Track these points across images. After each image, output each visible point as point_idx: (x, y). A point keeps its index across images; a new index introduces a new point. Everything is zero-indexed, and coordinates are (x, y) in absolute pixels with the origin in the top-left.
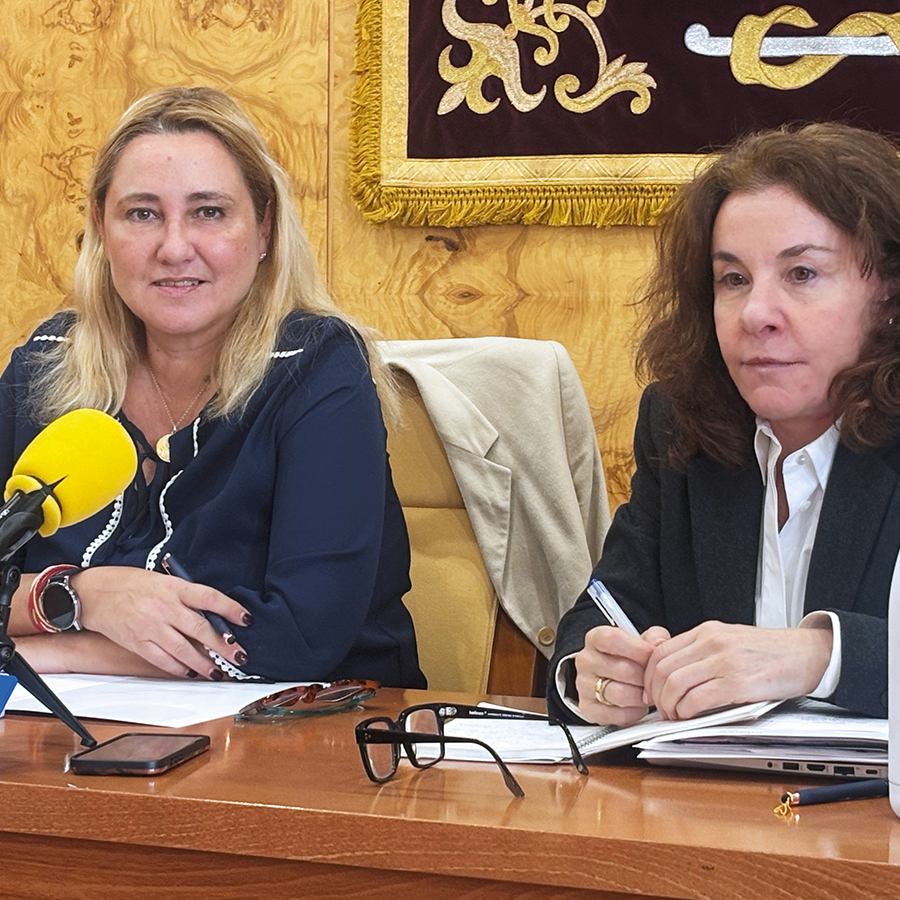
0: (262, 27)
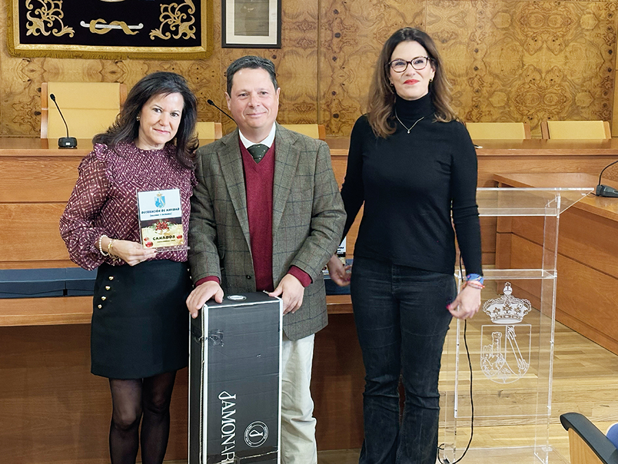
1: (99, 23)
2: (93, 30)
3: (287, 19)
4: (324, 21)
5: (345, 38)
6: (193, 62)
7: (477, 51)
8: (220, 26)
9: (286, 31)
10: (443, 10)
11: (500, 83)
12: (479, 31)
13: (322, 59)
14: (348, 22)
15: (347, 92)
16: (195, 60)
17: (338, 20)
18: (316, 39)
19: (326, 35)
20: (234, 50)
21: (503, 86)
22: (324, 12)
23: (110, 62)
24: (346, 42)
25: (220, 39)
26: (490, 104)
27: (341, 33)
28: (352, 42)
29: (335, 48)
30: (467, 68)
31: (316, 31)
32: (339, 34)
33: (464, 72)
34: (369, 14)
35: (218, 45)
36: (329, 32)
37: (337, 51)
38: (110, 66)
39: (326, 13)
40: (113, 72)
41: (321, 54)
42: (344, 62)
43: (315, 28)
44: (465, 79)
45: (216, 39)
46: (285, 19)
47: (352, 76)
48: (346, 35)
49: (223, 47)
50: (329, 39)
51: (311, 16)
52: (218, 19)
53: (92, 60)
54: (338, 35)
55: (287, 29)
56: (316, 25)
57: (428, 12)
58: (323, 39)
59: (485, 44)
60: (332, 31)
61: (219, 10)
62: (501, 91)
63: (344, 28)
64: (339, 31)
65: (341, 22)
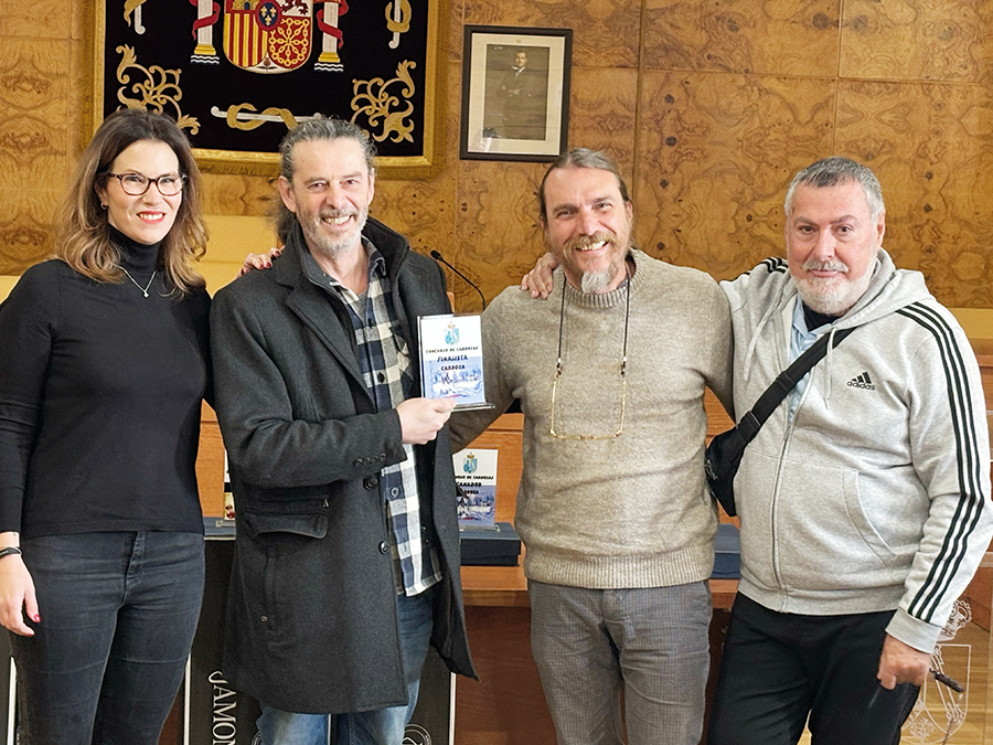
0: (39, 92)
1: (242, 111)
2: (232, 124)
3: (581, 111)
4: (646, 114)
5: (684, 147)
6: (406, 183)
7: (930, 176)
8: (459, 120)
9: (577, 132)
10: (868, 99)
11: (972, 236)
12: (935, 140)
13: (642, 183)
14: (691, 118)
15: (686, 245)
16: (410, 179)
17: (673, 114)
18: (631, 148)
19: (649, 141)
20: (483, 164)
21: (978, 241)
22: (648, 99)
23: (260, 180)
24: (686, 155)
25: (458, 144)
26: (953, 275)
27: (676, 137)
28: (697, 154)
29: (665, 164)
30: (911, 206)
31: (632, 132)
32: (674, 138)
33: (905, 214)
34: (730, 104)
35: (454, 154)
36: (655, 135)
37: (670, 169)
38: (259, 187)
39: (651, 101)
40: (264, 199)
41: (639, 174)
42: (682, 189)
43: (629, 127)
44: (905, 227)
45: (450, 143)
46: (575, 110)
47: (696, 216)
48: (686, 142)
49: (462, 158)
50: (654, 147)
51: (624, 105)
52: (455, 108)
53: (229, 177)
54: (671, 142)
55: (578, 128)
56: (632, 123)
57: (840, 103)
58: (644, 148)
59: (947, 164)
60: (660, 132)
61: (458, 91)
62: (974, 251)
63: (684, 128)
64: (673, 134)
65: (679, 119)
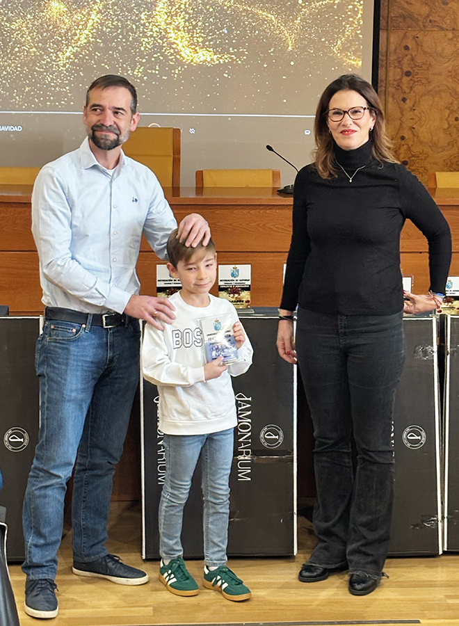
4: (393, 57)
5: (416, 77)
13: (391, 101)
14: (419, 60)
15: (418, 137)
17: (409, 57)
18: (384, 79)
19: (395, 73)
22: (394, 48)
24: (418, 82)
27: (411, 71)
28: (424, 81)
29: (405, 87)
31: (385, 69)
32: (410, 72)
34: (443, 50)
36: (398, 70)
37: (407, 90)
39: (395, 50)
41: (389, 95)
42: (415, 103)
43: (382, 67)
47: (423, 118)
48: (417, 74)
50: (398, 77)
54: (408, 74)
56: (385, 63)
58: (391, 79)
60: (401, 68)
63: (416, 66)
64: (409, 69)
65: (413, 59)
